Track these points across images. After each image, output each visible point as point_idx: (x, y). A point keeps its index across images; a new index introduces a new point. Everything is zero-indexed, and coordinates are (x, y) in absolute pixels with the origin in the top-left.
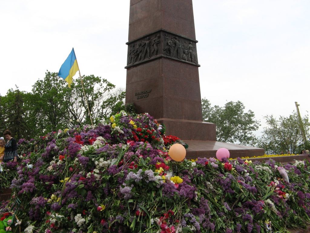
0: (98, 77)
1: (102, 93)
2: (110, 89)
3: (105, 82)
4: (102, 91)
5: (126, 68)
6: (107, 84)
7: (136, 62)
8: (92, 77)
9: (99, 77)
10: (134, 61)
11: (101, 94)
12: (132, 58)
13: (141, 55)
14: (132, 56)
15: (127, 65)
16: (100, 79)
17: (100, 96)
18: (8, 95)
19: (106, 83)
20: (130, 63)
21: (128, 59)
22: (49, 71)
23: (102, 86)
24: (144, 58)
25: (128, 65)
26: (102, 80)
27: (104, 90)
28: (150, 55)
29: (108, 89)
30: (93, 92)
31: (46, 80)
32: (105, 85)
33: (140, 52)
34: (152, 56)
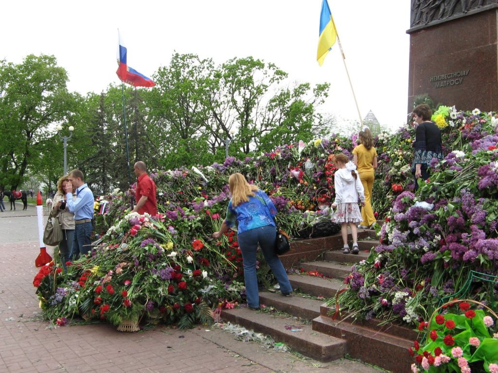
0: (258, 60)
1: (267, 87)
2: (280, 80)
3: (272, 68)
4: (266, 82)
5: (408, 32)
6: (275, 71)
7: (432, 20)
8: (250, 60)
9: (261, 60)
10: (426, 19)
11: (265, 87)
12: (422, 13)
13: (445, 7)
14: (423, 10)
15: (411, 26)
16: (262, 62)
17: (264, 90)
18: (108, 92)
19: (274, 69)
20: (418, 23)
21: (414, 15)
22: (177, 52)
23: (267, 75)
24: (453, 12)
25: (413, 27)
26: (266, 65)
27: (270, 81)
28: (466, 6)
29: (278, 79)
30: (253, 83)
31: (173, 67)
32: (271, 72)
33: (441, 2)
34: (470, 8)
